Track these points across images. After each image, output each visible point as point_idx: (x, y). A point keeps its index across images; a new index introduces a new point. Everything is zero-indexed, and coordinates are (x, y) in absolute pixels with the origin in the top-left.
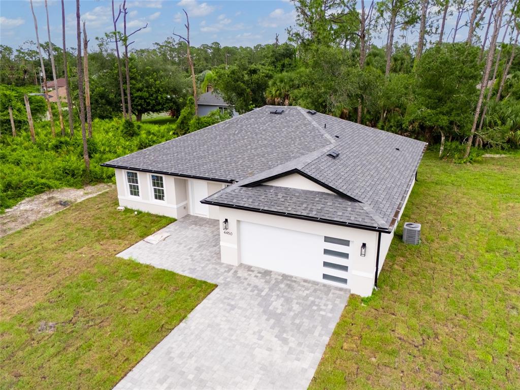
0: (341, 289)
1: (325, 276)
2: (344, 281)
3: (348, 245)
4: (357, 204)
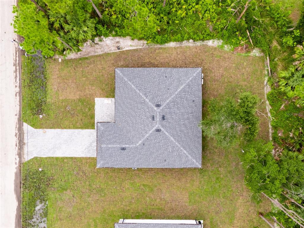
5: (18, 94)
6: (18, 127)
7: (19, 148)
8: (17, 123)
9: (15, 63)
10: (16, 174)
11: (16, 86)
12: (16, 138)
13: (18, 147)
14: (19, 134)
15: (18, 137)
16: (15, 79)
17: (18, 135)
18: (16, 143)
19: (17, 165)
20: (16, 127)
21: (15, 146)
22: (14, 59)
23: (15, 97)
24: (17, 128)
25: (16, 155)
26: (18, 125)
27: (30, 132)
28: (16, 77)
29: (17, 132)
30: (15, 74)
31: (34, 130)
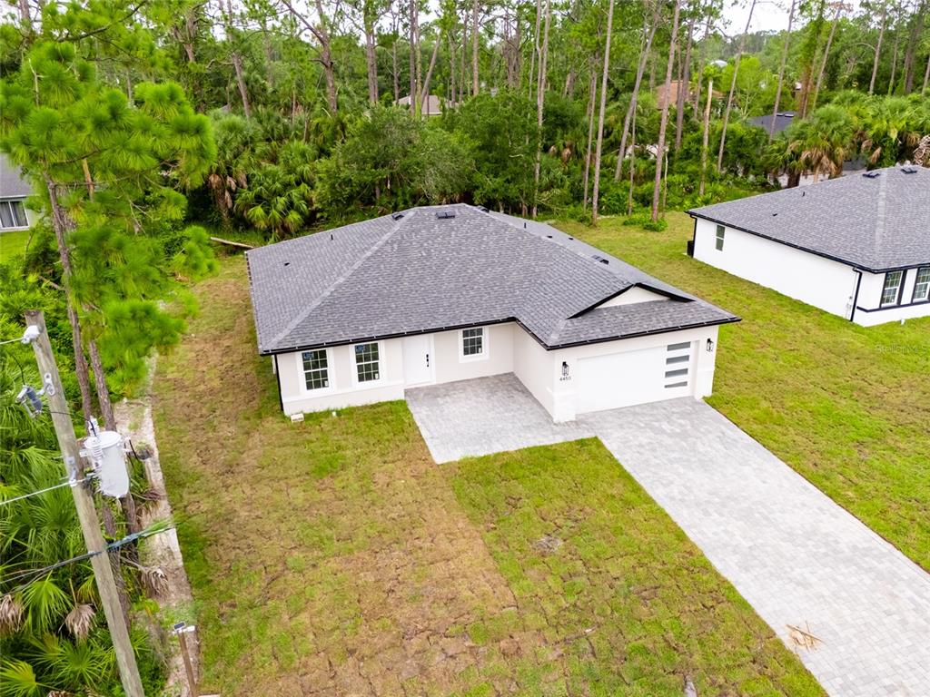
1: (667, 387)
3: (689, 347)
4: (692, 304)
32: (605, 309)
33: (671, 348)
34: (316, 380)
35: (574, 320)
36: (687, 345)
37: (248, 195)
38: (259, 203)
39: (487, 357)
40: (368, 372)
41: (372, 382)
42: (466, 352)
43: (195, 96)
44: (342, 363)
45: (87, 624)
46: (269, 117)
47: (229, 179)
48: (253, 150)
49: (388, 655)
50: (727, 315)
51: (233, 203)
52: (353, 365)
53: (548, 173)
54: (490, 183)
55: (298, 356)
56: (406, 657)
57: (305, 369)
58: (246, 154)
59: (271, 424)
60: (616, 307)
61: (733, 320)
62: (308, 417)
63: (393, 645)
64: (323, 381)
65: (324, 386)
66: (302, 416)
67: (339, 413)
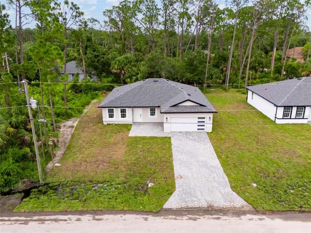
0: (203, 132)
1: (198, 129)
2: (204, 129)
3: (205, 119)
4: (206, 107)
5: (97, 217)
6: (174, 217)
7: (222, 214)
8: (164, 218)
9: (23, 222)
10: (286, 219)
11: (78, 220)
12: (199, 218)
13: (220, 216)
14: (189, 214)
15: (198, 217)
16: (59, 222)
17: (193, 217)
18: (213, 220)
19: (264, 217)
20: (175, 219)
21: (221, 220)
22: (11, 224)
23: (103, 221)
24: (177, 218)
25: (240, 219)
26: (170, 217)
27: (184, 197)
28: (56, 220)
29: (185, 218)
30: (46, 222)
31: (179, 191)
32: (181, 106)
33: (199, 118)
34: (111, 116)
35: (171, 107)
36: (204, 118)
37: (127, 75)
38: (129, 78)
39: (156, 117)
40: (123, 116)
41: (125, 118)
42: (151, 115)
43: (123, 49)
44: (117, 112)
45: (40, 144)
46: (138, 55)
47: (123, 71)
48: (131, 64)
49: (92, 163)
50: (214, 110)
51: (123, 77)
52: (120, 114)
53: (216, 74)
54: (188, 75)
55: (107, 109)
56: (96, 164)
57: (109, 113)
58: (129, 65)
59: (100, 125)
60: (184, 106)
61: (215, 112)
62: (108, 124)
63: (94, 162)
64: (113, 116)
65: (113, 117)
66: (107, 124)
67: (115, 124)
